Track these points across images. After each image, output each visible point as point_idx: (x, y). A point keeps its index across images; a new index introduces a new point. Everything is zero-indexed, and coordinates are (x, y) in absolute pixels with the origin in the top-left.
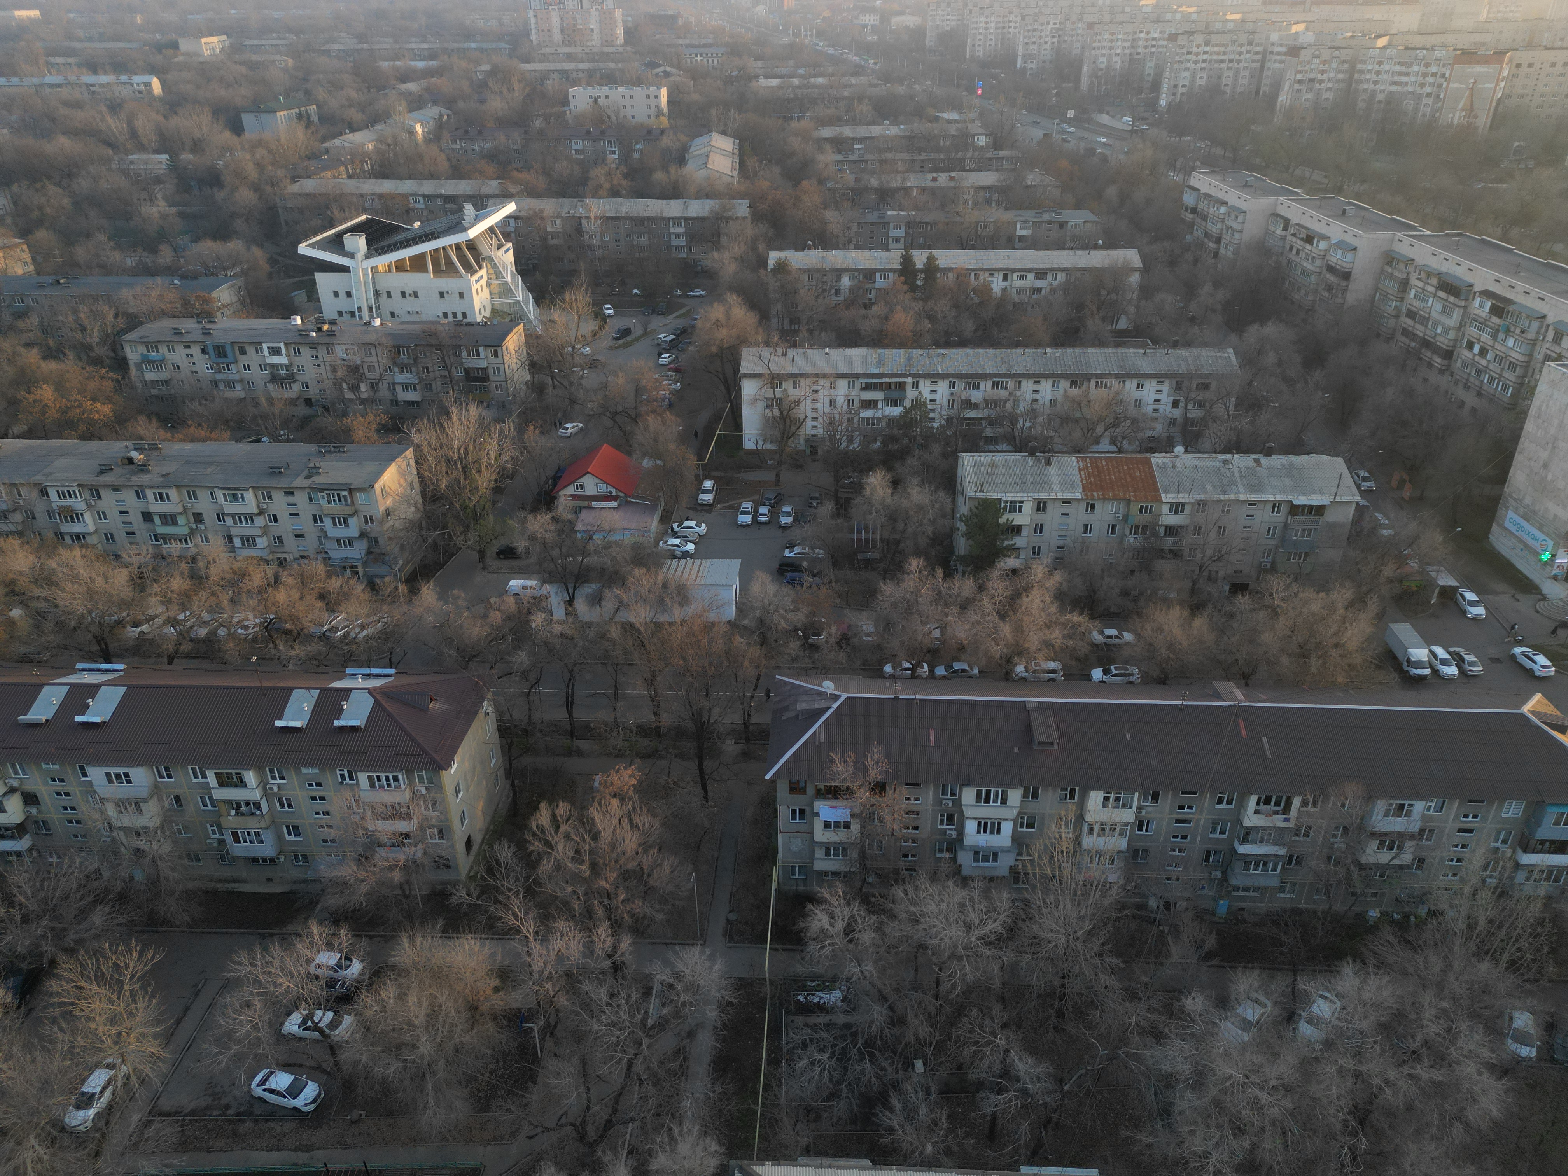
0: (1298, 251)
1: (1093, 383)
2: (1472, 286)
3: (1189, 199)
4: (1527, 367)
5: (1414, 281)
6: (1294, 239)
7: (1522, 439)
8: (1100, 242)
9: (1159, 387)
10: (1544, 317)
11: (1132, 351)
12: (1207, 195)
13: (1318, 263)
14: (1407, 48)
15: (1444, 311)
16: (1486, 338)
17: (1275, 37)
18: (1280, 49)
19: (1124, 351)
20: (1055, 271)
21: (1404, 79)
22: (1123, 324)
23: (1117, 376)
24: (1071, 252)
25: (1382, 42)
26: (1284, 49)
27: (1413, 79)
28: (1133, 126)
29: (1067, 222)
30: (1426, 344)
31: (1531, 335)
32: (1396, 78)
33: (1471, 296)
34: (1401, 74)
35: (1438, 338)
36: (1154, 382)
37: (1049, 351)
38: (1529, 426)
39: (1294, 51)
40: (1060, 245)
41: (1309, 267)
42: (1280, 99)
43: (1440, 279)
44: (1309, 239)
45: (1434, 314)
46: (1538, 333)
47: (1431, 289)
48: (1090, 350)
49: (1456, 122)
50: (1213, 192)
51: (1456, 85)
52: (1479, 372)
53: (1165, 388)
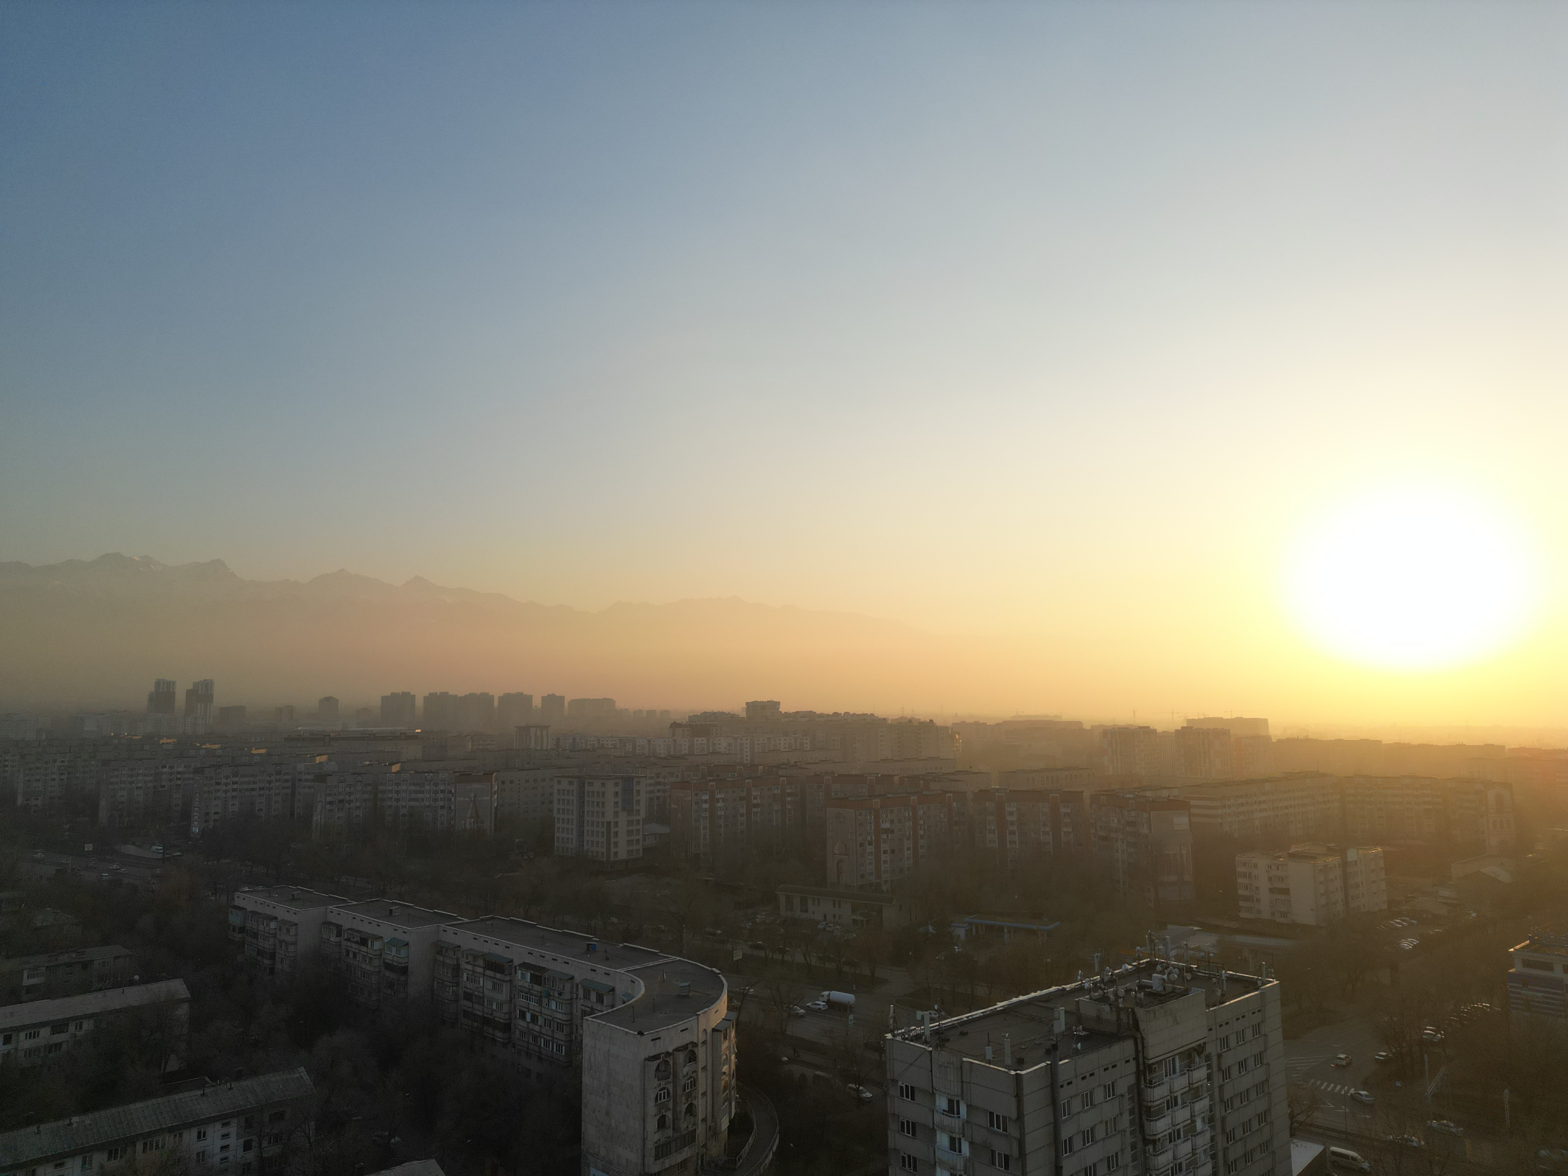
0: (355, 955)
1: (139, 1146)
2: (512, 961)
3: (235, 919)
4: (571, 1024)
5: (464, 965)
6: (349, 944)
7: (584, 1093)
8: (137, 977)
9: (225, 1131)
10: (572, 978)
11: (187, 1094)
12: (254, 913)
13: (376, 962)
14: (417, 772)
15: (494, 987)
16: (533, 1005)
17: (301, 767)
18: (307, 777)
19: (176, 1097)
20: (78, 1020)
21: (420, 796)
22: (173, 1065)
23: (171, 1130)
24: (100, 995)
25: (395, 768)
26: (311, 777)
27: (427, 796)
28: (164, 853)
29: (91, 962)
30: (487, 1021)
31: (567, 996)
32: (413, 796)
33: (513, 970)
34: (416, 792)
35: (495, 1014)
36: (218, 1125)
37: (75, 1119)
38: (586, 1079)
39: (321, 778)
40: (86, 988)
41: (368, 968)
42: (315, 819)
43: (485, 960)
44: (363, 942)
45: (486, 992)
46: (571, 992)
47: (480, 970)
48: (132, 1106)
49: (468, 827)
50: (259, 909)
51: (462, 799)
52: (535, 1038)
53: (233, 1129)
